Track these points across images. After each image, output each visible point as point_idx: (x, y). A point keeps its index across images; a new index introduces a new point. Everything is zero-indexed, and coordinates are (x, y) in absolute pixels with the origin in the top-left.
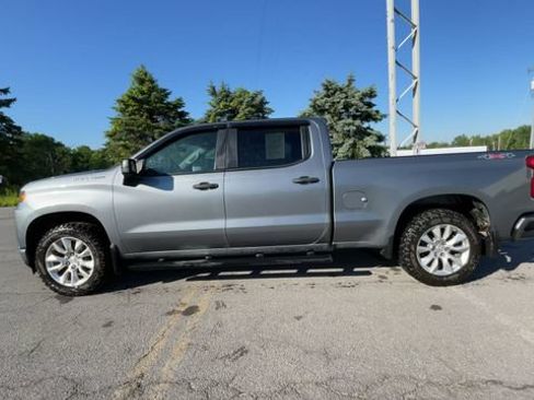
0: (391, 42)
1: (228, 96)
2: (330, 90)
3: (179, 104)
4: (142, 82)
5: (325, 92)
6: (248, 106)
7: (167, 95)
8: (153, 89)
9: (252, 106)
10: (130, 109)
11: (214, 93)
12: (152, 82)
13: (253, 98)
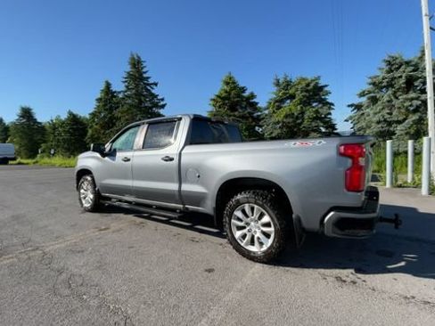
0: (425, 10)
1: (288, 85)
2: (393, 65)
3: (252, 96)
4: (227, 84)
5: (387, 68)
6: (302, 92)
7: (244, 92)
8: (235, 88)
9: (307, 91)
10: (218, 104)
11: (278, 84)
12: (234, 83)
13: (308, 85)
